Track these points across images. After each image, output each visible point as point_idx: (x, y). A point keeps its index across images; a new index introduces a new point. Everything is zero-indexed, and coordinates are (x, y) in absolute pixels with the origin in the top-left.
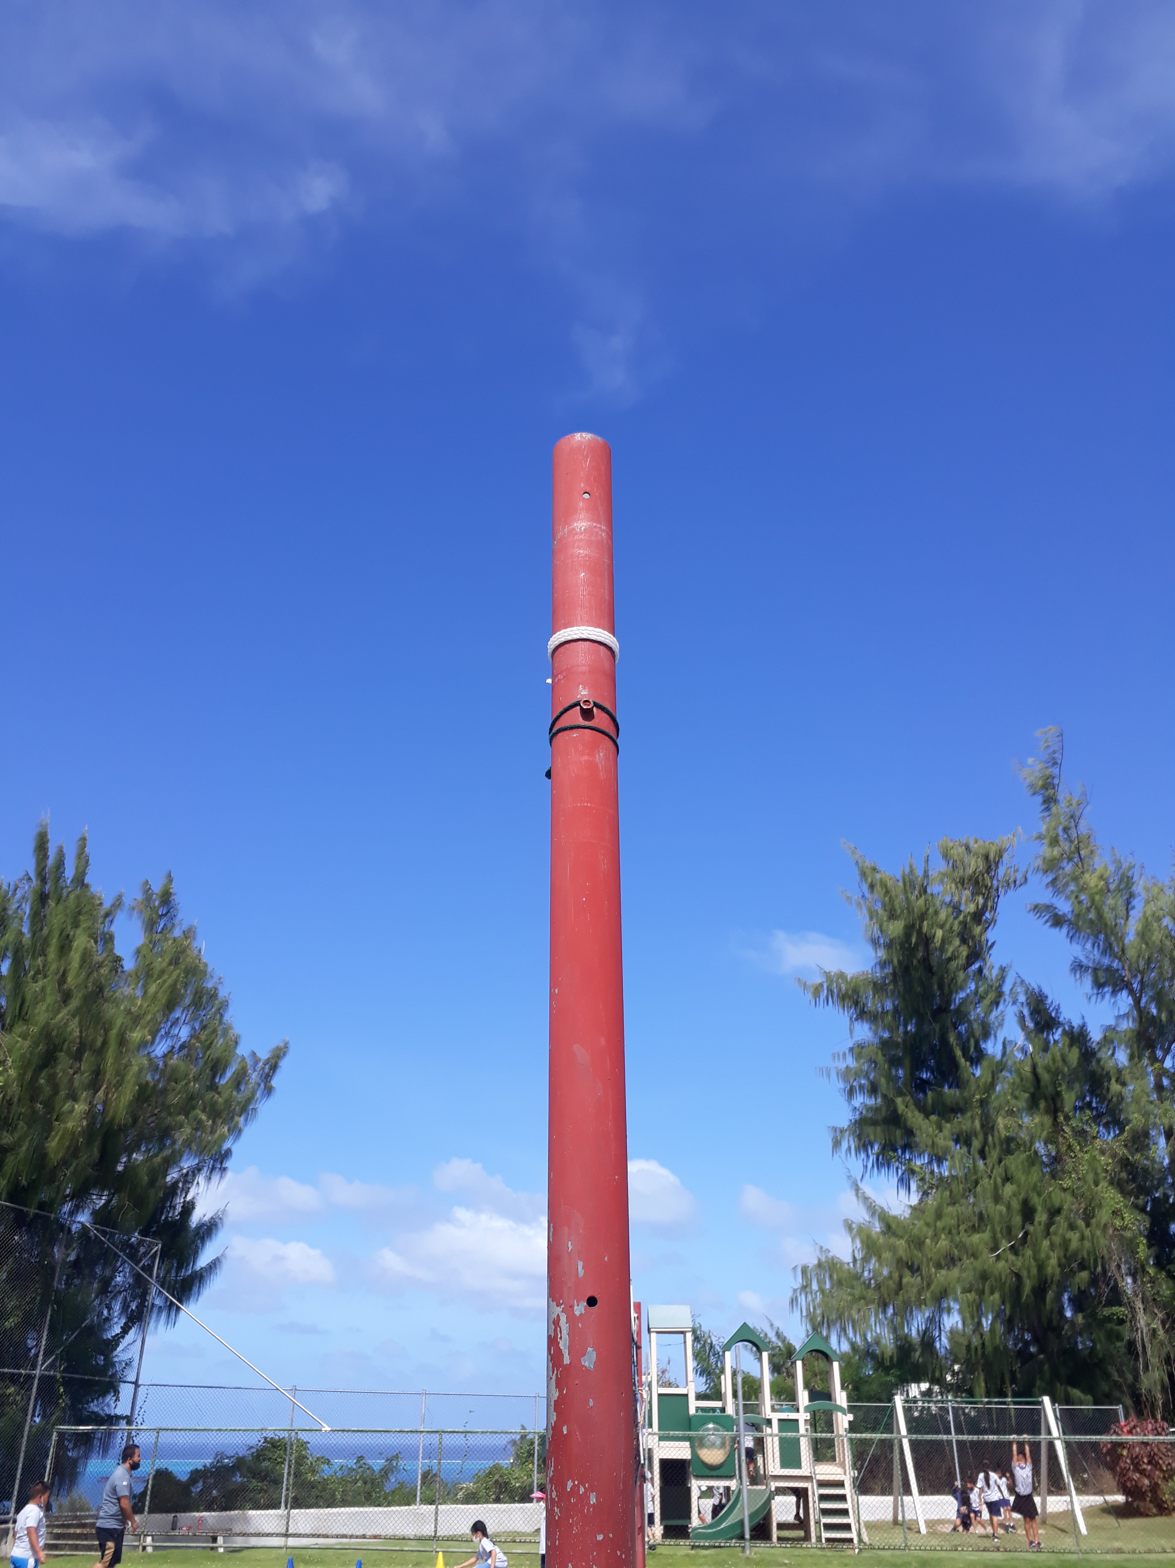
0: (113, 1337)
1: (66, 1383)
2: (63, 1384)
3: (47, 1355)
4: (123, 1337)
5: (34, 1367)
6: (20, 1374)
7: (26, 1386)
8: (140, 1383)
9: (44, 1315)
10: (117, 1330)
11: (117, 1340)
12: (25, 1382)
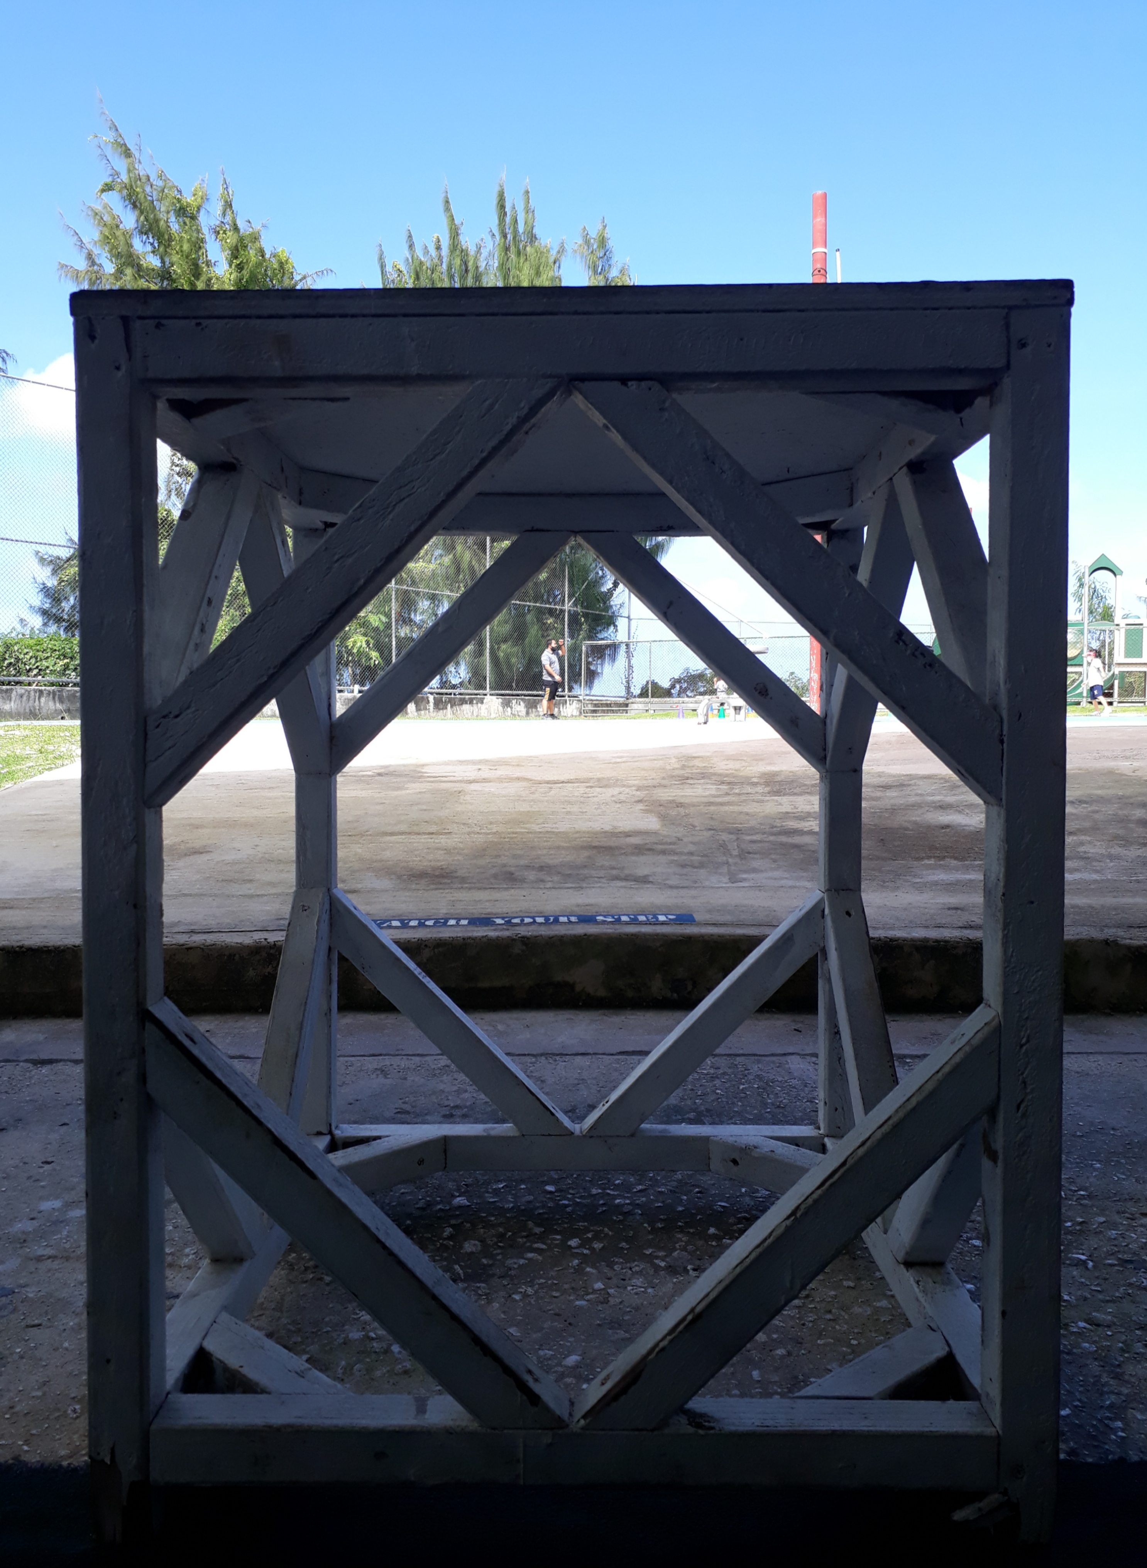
0: (608, 590)
1: (586, 615)
2: (583, 616)
3: (570, 598)
4: (615, 590)
5: (563, 604)
6: (556, 609)
7: (561, 616)
8: (631, 617)
9: (564, 571)
10: (610, 585)
11: (610, 593)
12: (559, 615)
